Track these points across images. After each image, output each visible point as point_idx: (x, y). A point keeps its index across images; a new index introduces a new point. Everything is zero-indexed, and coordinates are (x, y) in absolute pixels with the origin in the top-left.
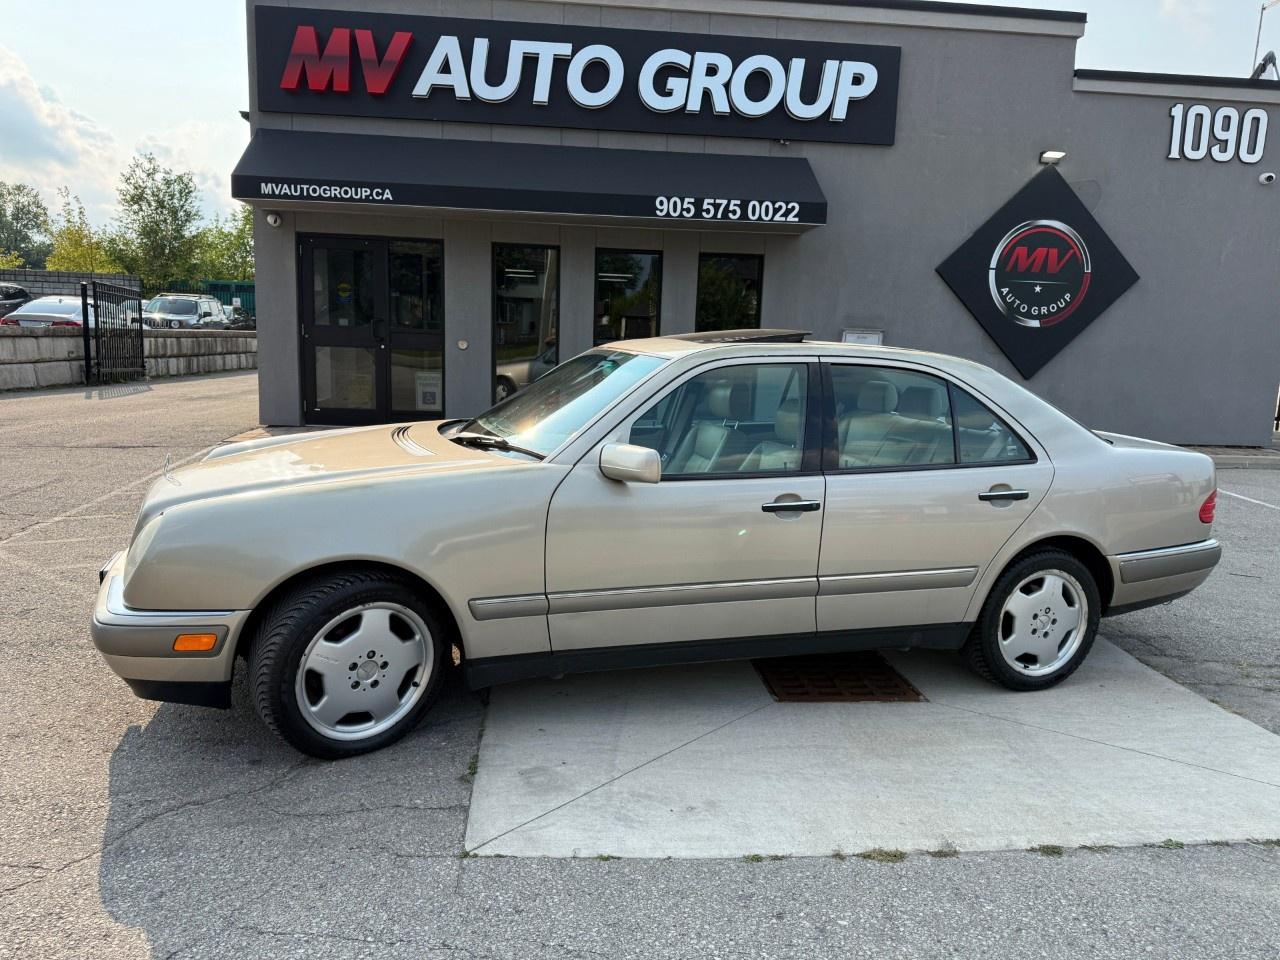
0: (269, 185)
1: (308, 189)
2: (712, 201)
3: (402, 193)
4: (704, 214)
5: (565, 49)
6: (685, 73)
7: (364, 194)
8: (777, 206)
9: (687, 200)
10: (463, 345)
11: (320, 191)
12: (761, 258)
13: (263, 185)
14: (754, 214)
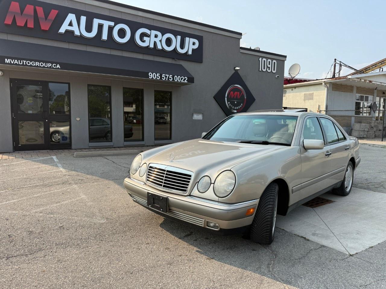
0: (9, 60)
1: (26, 62)
2: (164, 75)
3: (63, 66)
4: (163, 79)
5: (112, 24)
6: (148, 36)
7: (49, 66)
8: (182, 77)
9: (158, 74)
10: (78, 119)
11: (31, 63)
12: (171, 93)
13: (6, 60)
14: (176, 80)
